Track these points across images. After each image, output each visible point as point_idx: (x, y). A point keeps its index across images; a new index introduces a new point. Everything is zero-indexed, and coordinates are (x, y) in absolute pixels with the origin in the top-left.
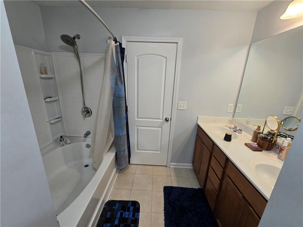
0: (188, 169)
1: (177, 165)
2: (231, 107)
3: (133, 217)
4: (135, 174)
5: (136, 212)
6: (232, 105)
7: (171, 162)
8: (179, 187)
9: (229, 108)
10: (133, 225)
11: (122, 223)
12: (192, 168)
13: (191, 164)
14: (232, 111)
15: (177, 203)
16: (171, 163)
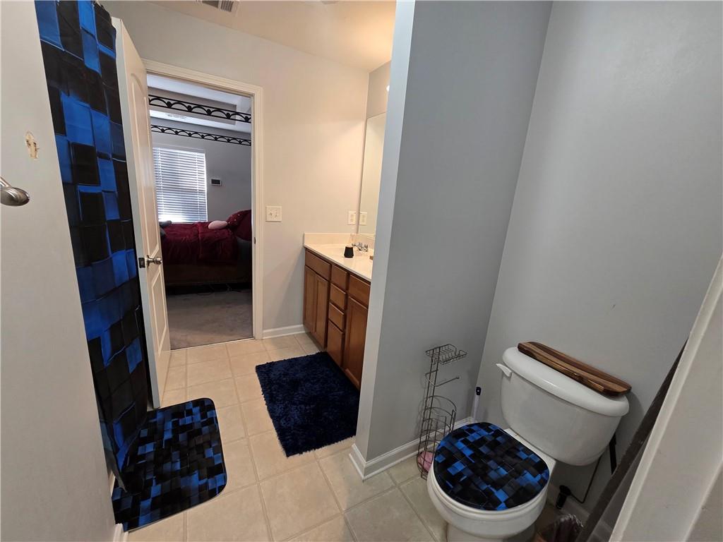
0: (297, 335)
1: (276, 331)
2: (352, 216)
3: (202, 419)
4: (186, 364)
5: (208, 411)
6: (353, 212)
7: (264, 329)
8: (285, 360)
9: (350, 218)
10: (207, 427)
11: (181, 433)
12: (304, 332)
13: (302, 325)
14: (354, 222)
15: (284, 379)
16: (265, 331)
